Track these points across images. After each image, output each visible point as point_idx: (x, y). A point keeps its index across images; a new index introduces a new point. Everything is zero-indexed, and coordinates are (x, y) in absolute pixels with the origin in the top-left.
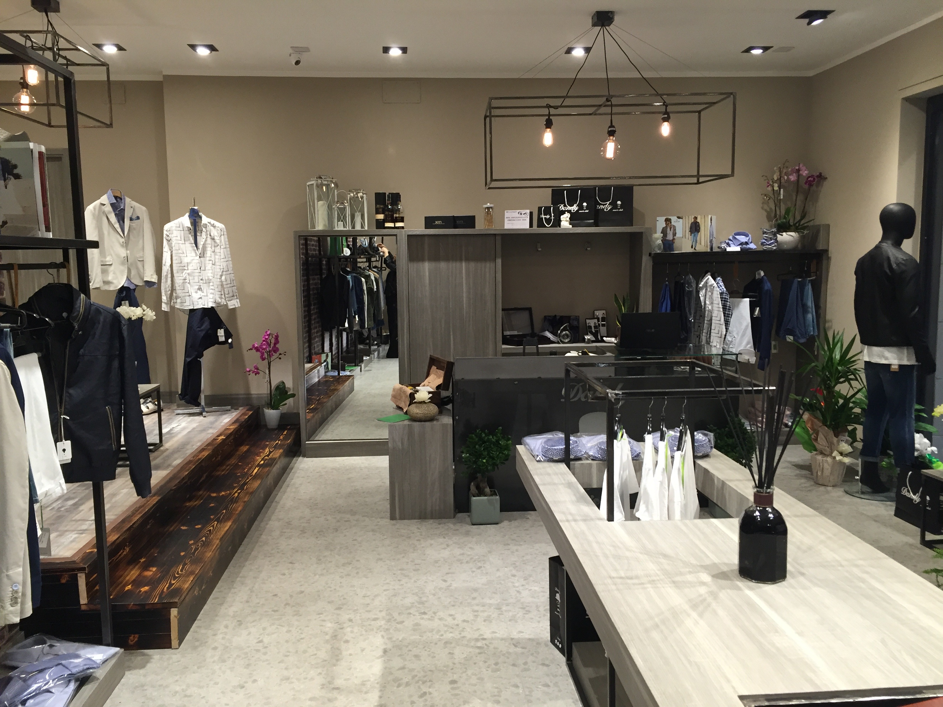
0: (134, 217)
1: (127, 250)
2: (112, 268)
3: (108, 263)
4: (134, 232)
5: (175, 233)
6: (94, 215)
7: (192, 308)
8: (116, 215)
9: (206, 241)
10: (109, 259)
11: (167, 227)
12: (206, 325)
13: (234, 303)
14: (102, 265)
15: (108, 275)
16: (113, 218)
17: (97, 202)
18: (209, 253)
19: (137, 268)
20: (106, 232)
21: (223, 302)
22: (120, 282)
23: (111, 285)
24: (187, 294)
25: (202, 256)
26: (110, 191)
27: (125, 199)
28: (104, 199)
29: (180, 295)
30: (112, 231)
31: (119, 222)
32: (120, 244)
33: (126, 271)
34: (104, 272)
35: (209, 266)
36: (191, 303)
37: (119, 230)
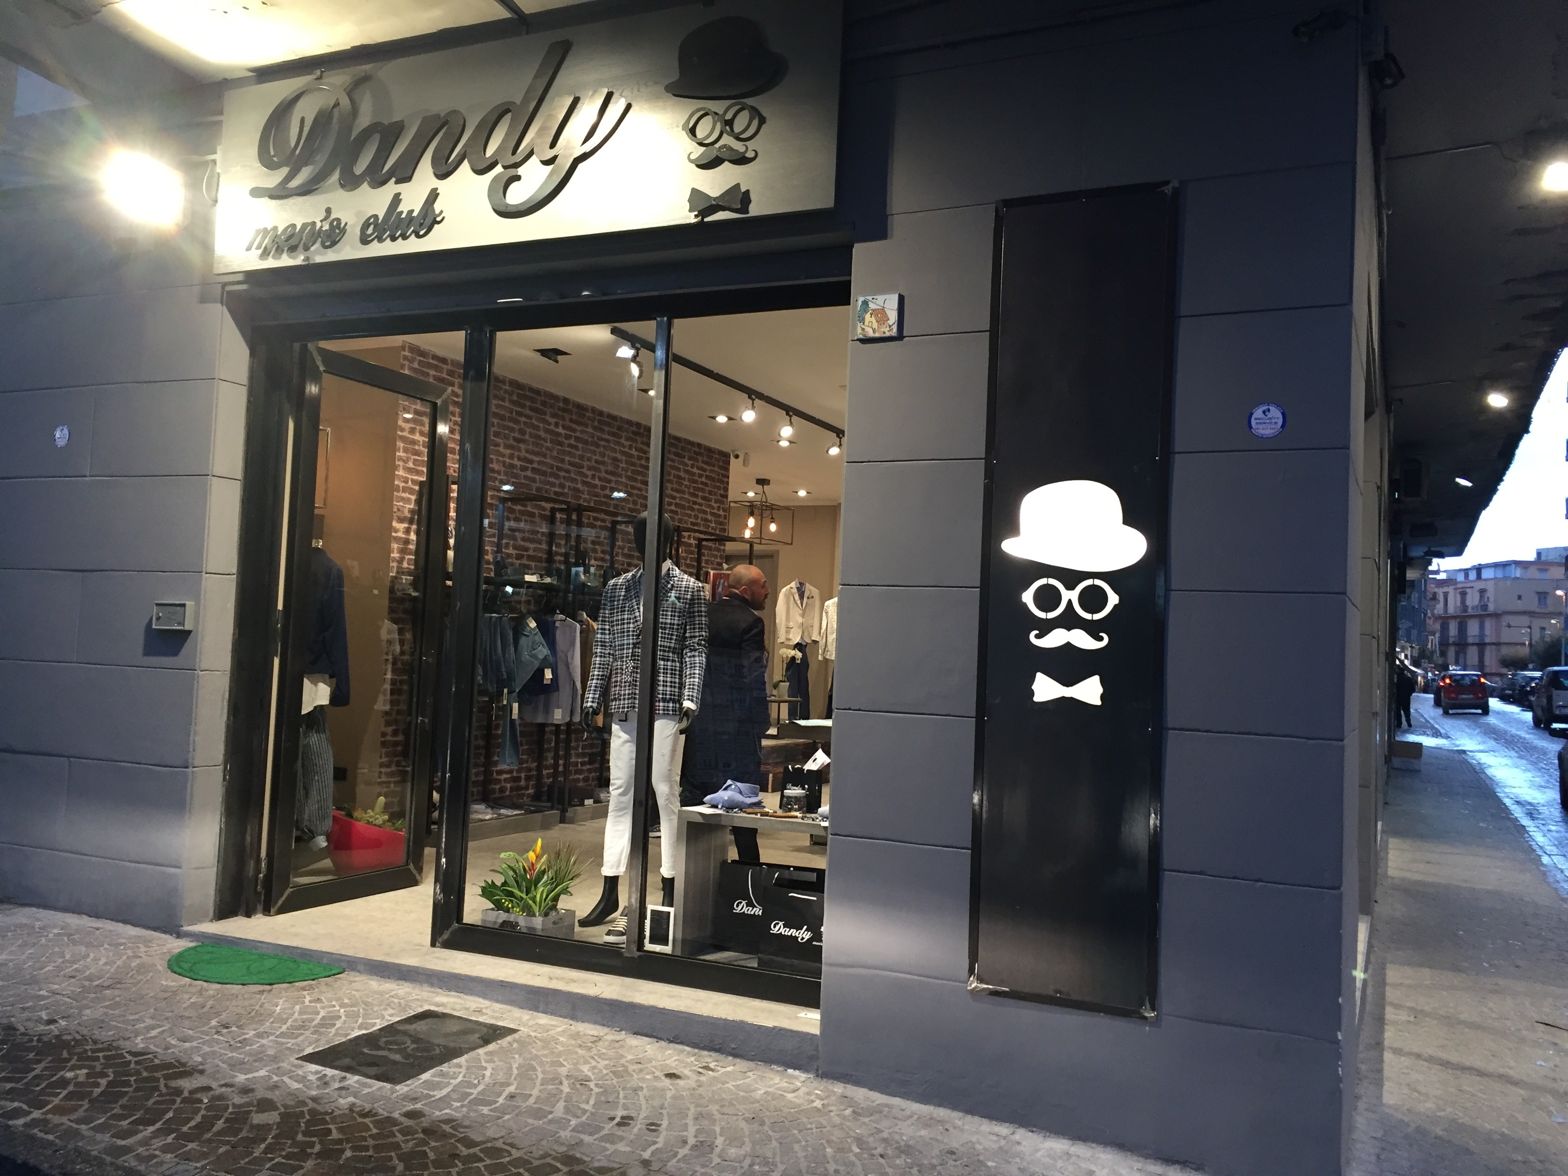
5: (831, 608)
6: (785, 595)
10: (791, 624)
11: (827, 603)
16: (797, 597)
17: (788, 587)
22: (797, 639)
28: (793, 585)
34: (788, 632)
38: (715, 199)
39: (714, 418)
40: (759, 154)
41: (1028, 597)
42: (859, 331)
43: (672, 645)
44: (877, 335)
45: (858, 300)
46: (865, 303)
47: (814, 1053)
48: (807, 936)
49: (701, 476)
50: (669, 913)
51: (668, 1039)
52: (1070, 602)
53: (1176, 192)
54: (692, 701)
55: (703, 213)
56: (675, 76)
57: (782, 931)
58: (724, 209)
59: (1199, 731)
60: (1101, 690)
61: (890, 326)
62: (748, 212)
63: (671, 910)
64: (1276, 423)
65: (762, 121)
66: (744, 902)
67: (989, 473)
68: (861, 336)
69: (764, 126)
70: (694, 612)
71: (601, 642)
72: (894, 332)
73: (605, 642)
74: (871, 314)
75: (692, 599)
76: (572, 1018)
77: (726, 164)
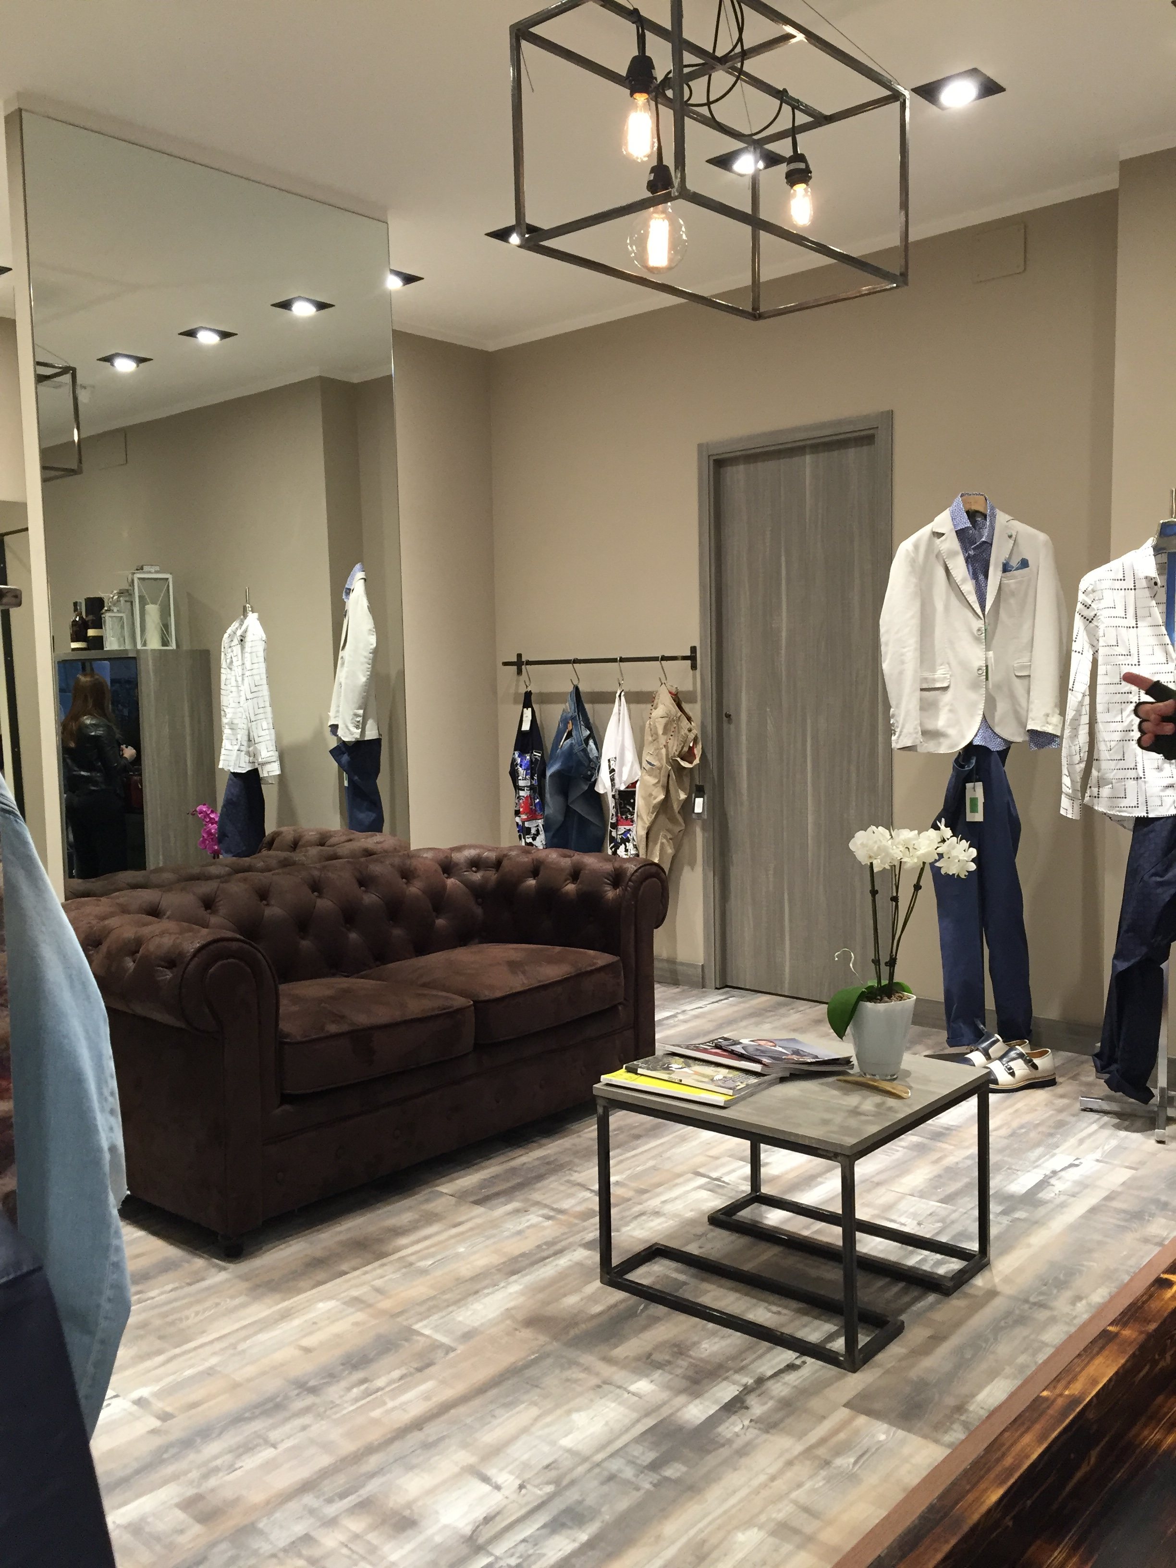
0: (1014, 563)
1: (988, 649)
2: (947, 697)
3: (938, 685)
4: (1012, 601)
5: (1109, 598)
6: (913, 562)
7: (1142, 814)
8: (968, 560)
10: (941, 675)
11: (1088, 581)
14: (922, 690)
15: (936, 716)
17: (926, 531)
19: (1012, 697)
20: (939, 606)
22: (964, 732)
23: (942, 740)
24: (1133, 774)
26: (959, 499)
27: (993, 516)
29: (1110, 776)
30: (954, 602)
31: (975, 576)
32: (972, 634)
33: (981, 706)
34: (927, 707)
36: (1142, 800)
37: (973, 599)
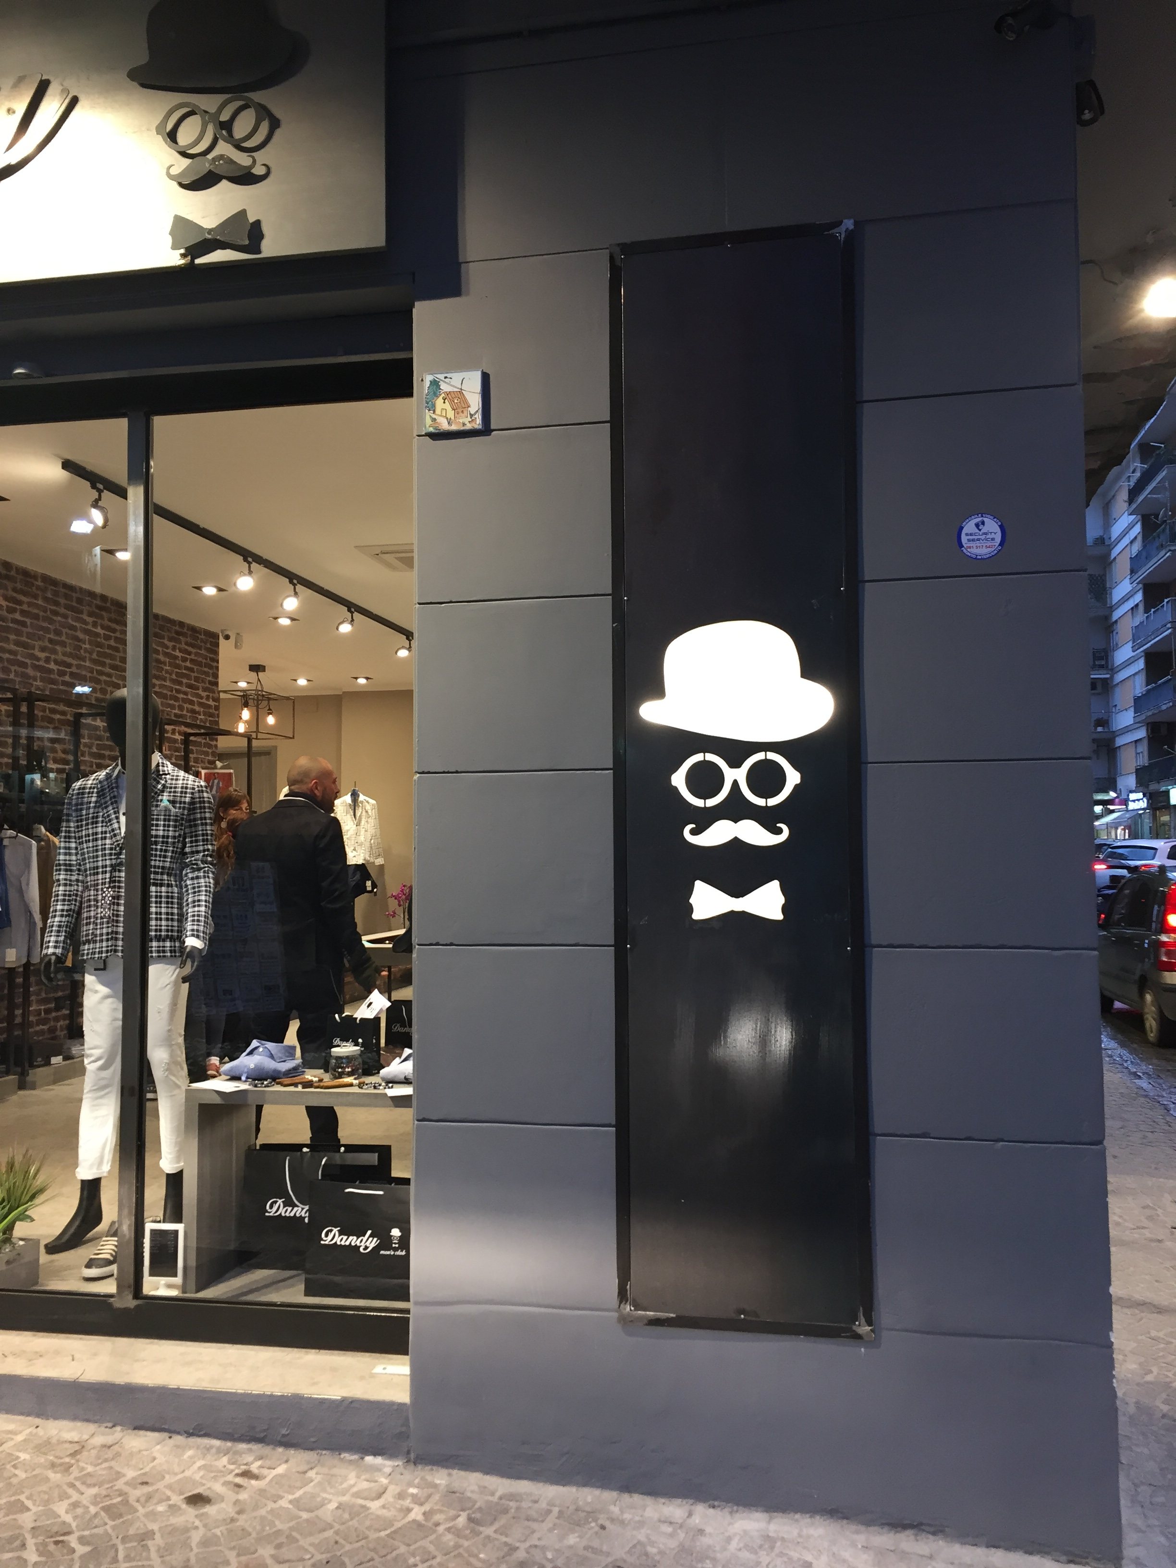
9: (362, 813)
12: (358, 876)
13: (379, 861)
18: (363, 822)
21: (372, 860)
25: (358, 824)
35: (363, 832)
38: (210, 231)
39: (199, 588)
40: (273, 170)
41: (679, 779)
42: (428, 421)
43: (167, 865)
44: (454, 427)
45: (423, 380)
46: (435, 384)
47: (404, 1429)
48: (372, 1243)
49: (184, 660)
50: (176, 1232)
51: (185, 1432)
52: (735, 784)
53: (851, 235)
54: (198, 937)
55: (194, 251)
56: (141, 57)
57: (337, 1239)
58: (223, 246)
59: (911, 946)
60: (781, 900)
61: (471, 415)
62: (259, 252)
63: (180, 1227)
64: (993, 539)
65: (275, 124)
66: (280, 1201)
67: (618, 615)
68: (431, 430)
69: (278, 133)
70: (195, 820)
71: (65, 865)
72: (478, 423)
73: (70, 865)
74: (444, 399)
75: (192, 803)
76: (38, 1415)
77: (224, 183)
